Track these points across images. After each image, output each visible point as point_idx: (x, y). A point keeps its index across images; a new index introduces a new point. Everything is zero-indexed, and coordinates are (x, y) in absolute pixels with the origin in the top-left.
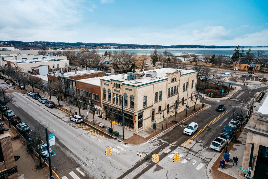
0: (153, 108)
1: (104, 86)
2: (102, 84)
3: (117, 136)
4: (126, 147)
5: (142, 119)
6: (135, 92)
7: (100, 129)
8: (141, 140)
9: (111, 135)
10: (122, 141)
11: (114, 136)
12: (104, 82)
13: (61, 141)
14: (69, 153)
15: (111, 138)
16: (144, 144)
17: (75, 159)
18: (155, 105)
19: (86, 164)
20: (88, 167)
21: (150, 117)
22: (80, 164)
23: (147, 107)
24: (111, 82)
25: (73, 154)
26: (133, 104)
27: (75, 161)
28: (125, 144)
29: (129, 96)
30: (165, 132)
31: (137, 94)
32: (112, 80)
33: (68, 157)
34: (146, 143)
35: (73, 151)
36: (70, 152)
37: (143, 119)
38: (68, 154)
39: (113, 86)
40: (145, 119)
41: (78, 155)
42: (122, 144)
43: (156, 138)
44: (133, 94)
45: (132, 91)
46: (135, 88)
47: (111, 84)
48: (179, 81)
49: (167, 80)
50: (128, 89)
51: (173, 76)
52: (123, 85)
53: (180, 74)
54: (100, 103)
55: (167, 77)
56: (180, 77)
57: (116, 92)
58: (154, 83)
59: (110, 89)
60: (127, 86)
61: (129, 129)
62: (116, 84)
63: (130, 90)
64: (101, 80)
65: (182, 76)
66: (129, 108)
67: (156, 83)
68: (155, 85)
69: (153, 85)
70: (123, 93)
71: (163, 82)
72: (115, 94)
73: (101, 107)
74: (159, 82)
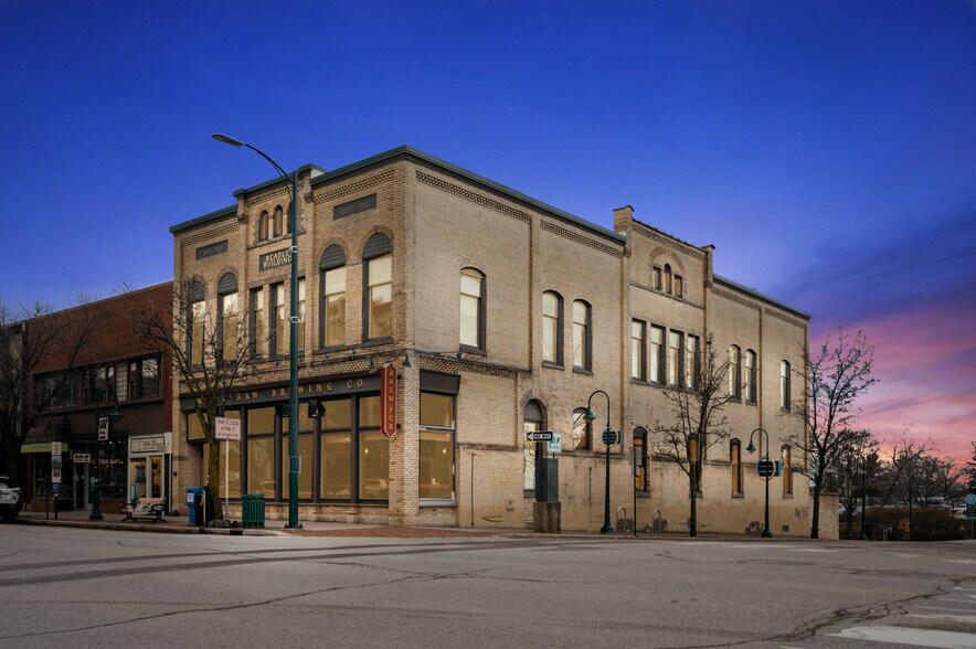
0: (529, 387)
1: (195, 268)
2: (181, 262)
3: (250, 526)
6: (398, 207)
9: (196, 528)
10: (279, 533)
11: (224, 527)
12: (195, 239)
21: (512, 449)
23: (491, 360)
24: (240, 212)
29: (353, 251)
32: (244, 195)
39: (252, 239)
40: (472, 446)
44: (381, 223)
45: (373, 205)
46: (396, 165)
47: (243, 227)
48: (704, 308)
49: (626, 253)
50: (351, 208)
51: (658, 251)
52: (316, 193)
53: (706, 268)
54: (163, 401)
55: (624, 228)
56: (706, 284)
57: (268, 274)
58: (537, 217)
59: (235, 264)
60: (347, 183)
61: (352, 510)
62: (271, 213)
63: (361, 206)
64: (178, 231)
65: (715, 285)
66: (356, 346)
67: (550, 220)
68: (545, 237)
69: (527, 226)
70: (314, 251)
71: (596, 245)
72: (267, 288)
73: (171, 430)
74: (569, 227)
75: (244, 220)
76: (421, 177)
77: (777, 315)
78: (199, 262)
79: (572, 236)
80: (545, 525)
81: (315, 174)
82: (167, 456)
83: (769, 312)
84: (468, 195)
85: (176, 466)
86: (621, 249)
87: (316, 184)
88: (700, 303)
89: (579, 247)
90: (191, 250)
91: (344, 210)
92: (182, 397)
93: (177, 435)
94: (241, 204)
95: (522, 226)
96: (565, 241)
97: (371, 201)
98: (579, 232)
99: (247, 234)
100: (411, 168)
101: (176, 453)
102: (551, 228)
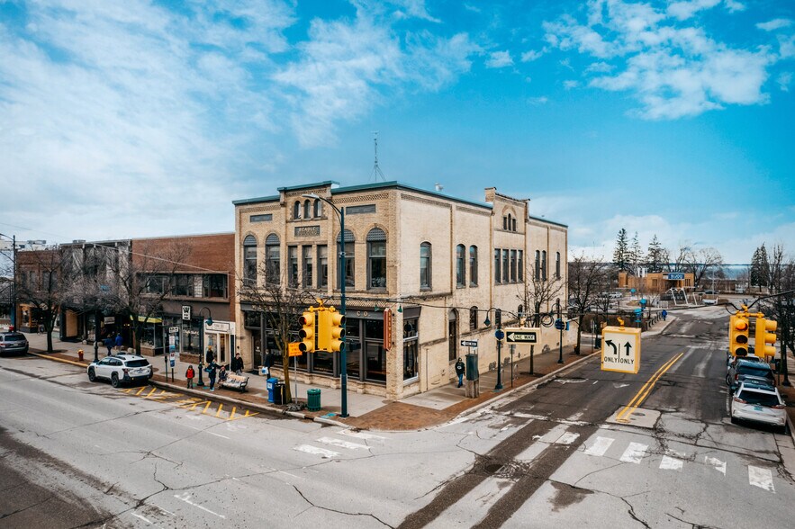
0: (451, 302)
1: (249, 227)
2: (240, 223)
3: (313, 410)
4: (363, 438)
5: (416, 341)
6: (391, 214)
7: (228, 396)
8: (423, 416)
9: (281, 411)
10: (340, 424)
11: (297, 411)
12: (249, 210)
13: (18, 436)
14: (57, 474)
15: (286, 416)
16: (445, 425)
17: (85, 491)
18: (457, 293)
19: (154, 509)
20: (165, 519)
21: (444, 340)
22: (113, 512)
23: (434, 292)
24: (282, 200)
25: (78, 474)
26: (378, 269)
27: (80, 500)
28: (358, 430)
29: (360, 235)
30: (510, 396)
31: (398, 218)
32: (285, 191)
33: (43, 490)
34: (452, 423)
35: (77, 465)
36: (63, 467)
37: (421, 342)
38: (45, 478)
39: (289, 217)
40: (426, 344)
41: (105, 477)
42: (343, 430)
43: (487, 410)
44: (379, 223)
45: (374, 211)
46: (390, 191)
47: (283, 209)
48: (525, 234)
49: (493, 214)
50: (358, 210)
51: (506, 207)
52: (334, 197)
53: (526, 212)
54: (228, 304)
55: (492, 200)
56: (526, 221)
57: (301, 239)
58: (454, 204)
59: (278, 230)
60: (356, 195)
61: (361, 386)
62: (303, 203)
63: (365, 209)
64: (237, 204)
65: (531, 220)
66: (362, 292)
67: (460, 205)
68: (458, 214)
69: (449, 210)
70: (333, 231)
71: (479, 213)
72: (300, 247)
73: (235, 321)
74: (468, 206)
75: (284, 205)
76: (404, 197)
77: (555, 229)
78: (252, 224)
79: (469, 211)
80: (473, 395)
81: (334, 187)
82: (232, 336)
83: (552, 228)
84: (423, 201)
85: (238, 343)
86: (490, 212)
87: (334, 193)
88: (523, 231)
89: (472, 215)
90: (247, 216)
91: (353, 210)
92: (242, 303)
93: (239, 324)
94: (282, 196)
95: (448, 210)
96: (466, 214)
97: (372, 208)
98: (473, 208)
99: (286, 213)
100: (399, 192)
101: (239, 335)
102: (461, 209)
